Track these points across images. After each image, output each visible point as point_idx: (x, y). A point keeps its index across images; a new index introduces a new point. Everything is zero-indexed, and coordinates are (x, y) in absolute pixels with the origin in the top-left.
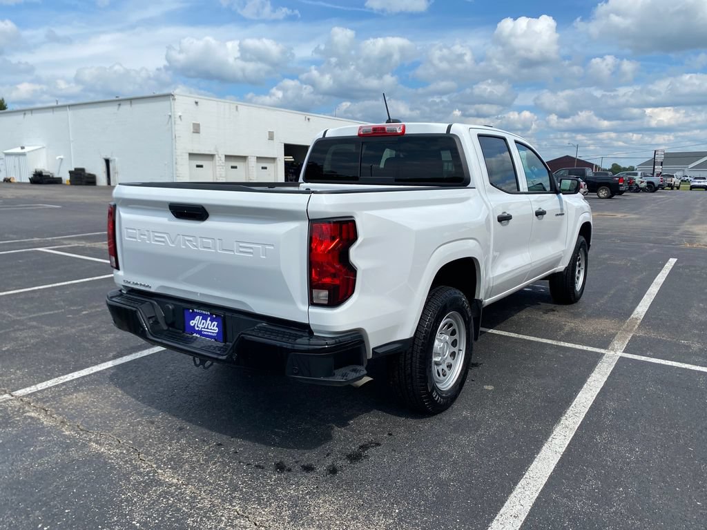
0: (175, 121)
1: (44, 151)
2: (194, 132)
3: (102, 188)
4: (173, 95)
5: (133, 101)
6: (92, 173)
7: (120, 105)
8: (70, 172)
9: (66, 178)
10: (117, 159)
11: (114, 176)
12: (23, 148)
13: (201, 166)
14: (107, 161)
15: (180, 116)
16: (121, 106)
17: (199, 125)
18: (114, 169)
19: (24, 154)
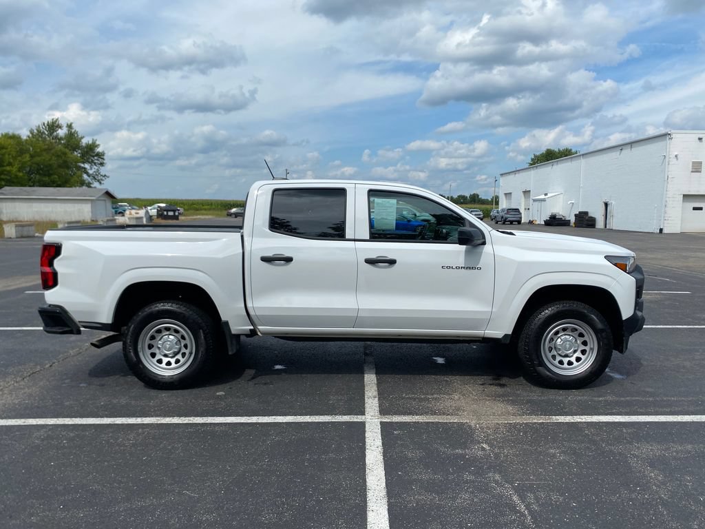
0: (669, 162)
1: (562, 196)
2: (692, 172)
3: (600, 230)
4: (669, 134)
5: (633, 145)
6: (593, 216)
7: (621, 150)
8: (576, 215)
9: (573, 219)
10: (613, 203)
11: (610, 219)
12: (546, 195)
13: (701, 209)
14: (606, 205)
15: (676, 156)
16: (623, 151)
17: (701, 163)
18: (610, 212)
19: (544, 200)
